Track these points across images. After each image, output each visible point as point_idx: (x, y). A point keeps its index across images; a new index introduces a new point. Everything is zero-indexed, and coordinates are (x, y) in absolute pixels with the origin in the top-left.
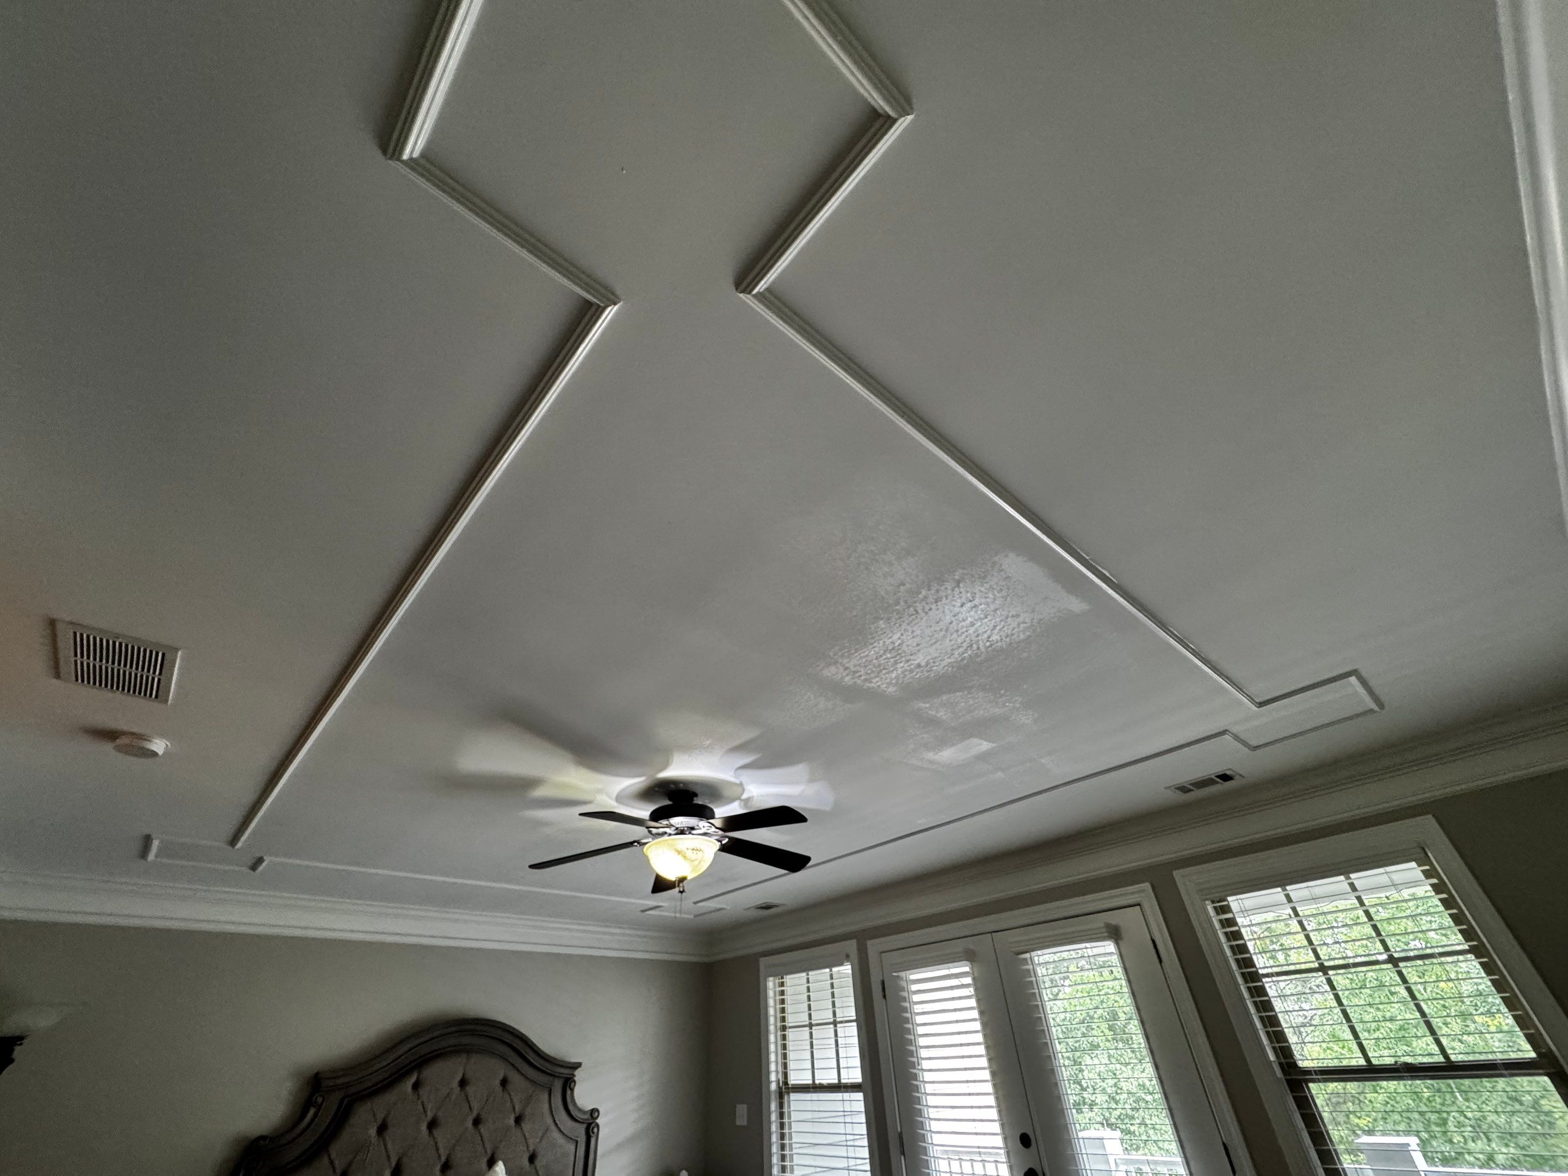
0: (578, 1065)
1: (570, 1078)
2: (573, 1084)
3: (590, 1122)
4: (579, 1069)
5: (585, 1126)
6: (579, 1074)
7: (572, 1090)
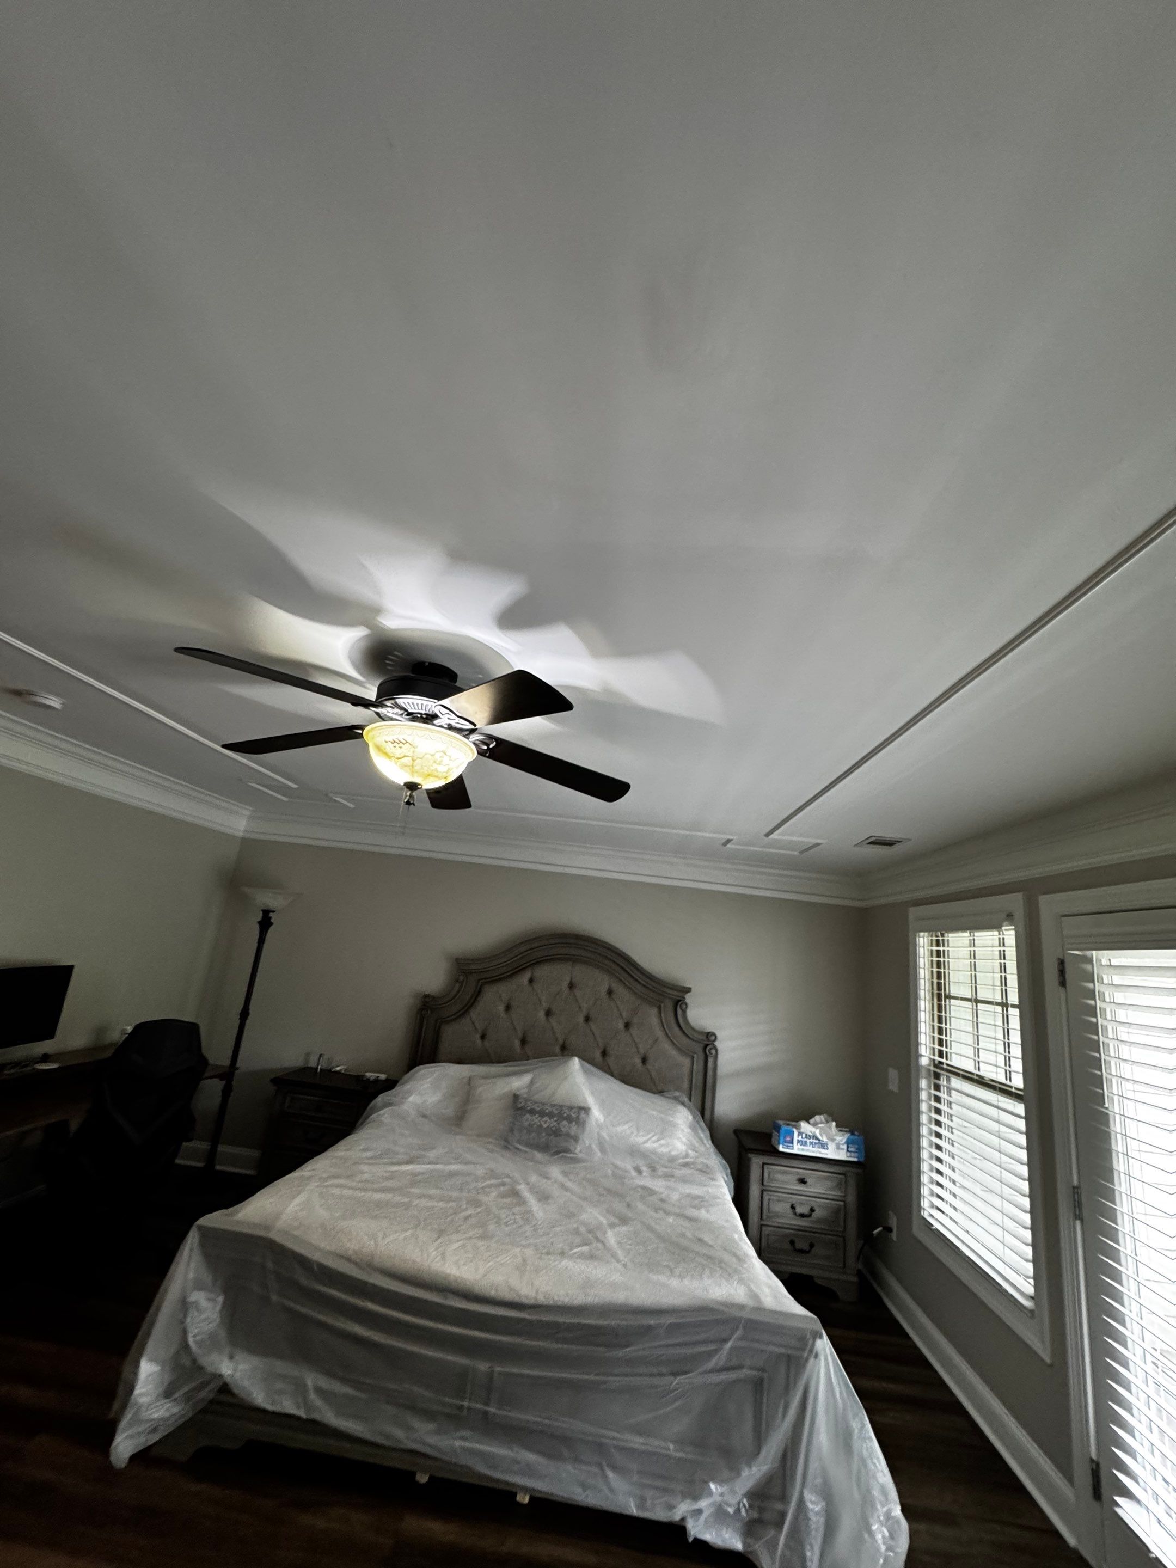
0: (688, 990)
1: (680, 1001)
2: (684, 1007)
3: (707, 1043)
4: (689, 994)
5: (702, 1045)
6: (689, 998)
7: (684, 1012)
